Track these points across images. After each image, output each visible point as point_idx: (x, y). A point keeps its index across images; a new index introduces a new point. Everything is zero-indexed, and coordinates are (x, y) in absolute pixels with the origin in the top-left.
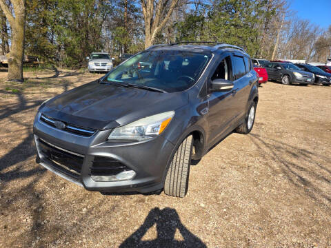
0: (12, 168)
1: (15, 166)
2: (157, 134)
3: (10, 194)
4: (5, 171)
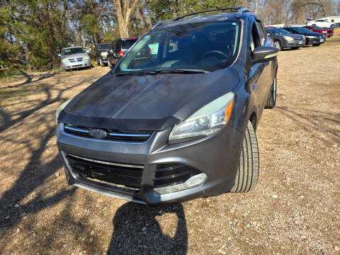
0: (32, 196)
1: (34, 193)
2: (224, 123)
3: (44, 229)
4: (25, 201)
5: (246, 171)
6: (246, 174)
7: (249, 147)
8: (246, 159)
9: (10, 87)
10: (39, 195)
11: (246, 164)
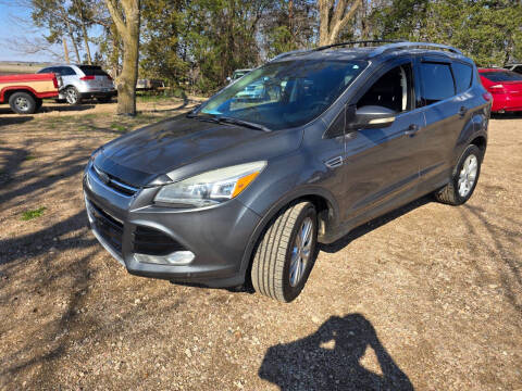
0: (73, 234)
1: (77, 232)
2: (230, 197)
4: (66, 236)
5: (266, 269)
6: (266, 273)
7: (278, 238)
8: (268, 254)
9: (156, 111)
10: (81, 235)
11: (267, 259)
